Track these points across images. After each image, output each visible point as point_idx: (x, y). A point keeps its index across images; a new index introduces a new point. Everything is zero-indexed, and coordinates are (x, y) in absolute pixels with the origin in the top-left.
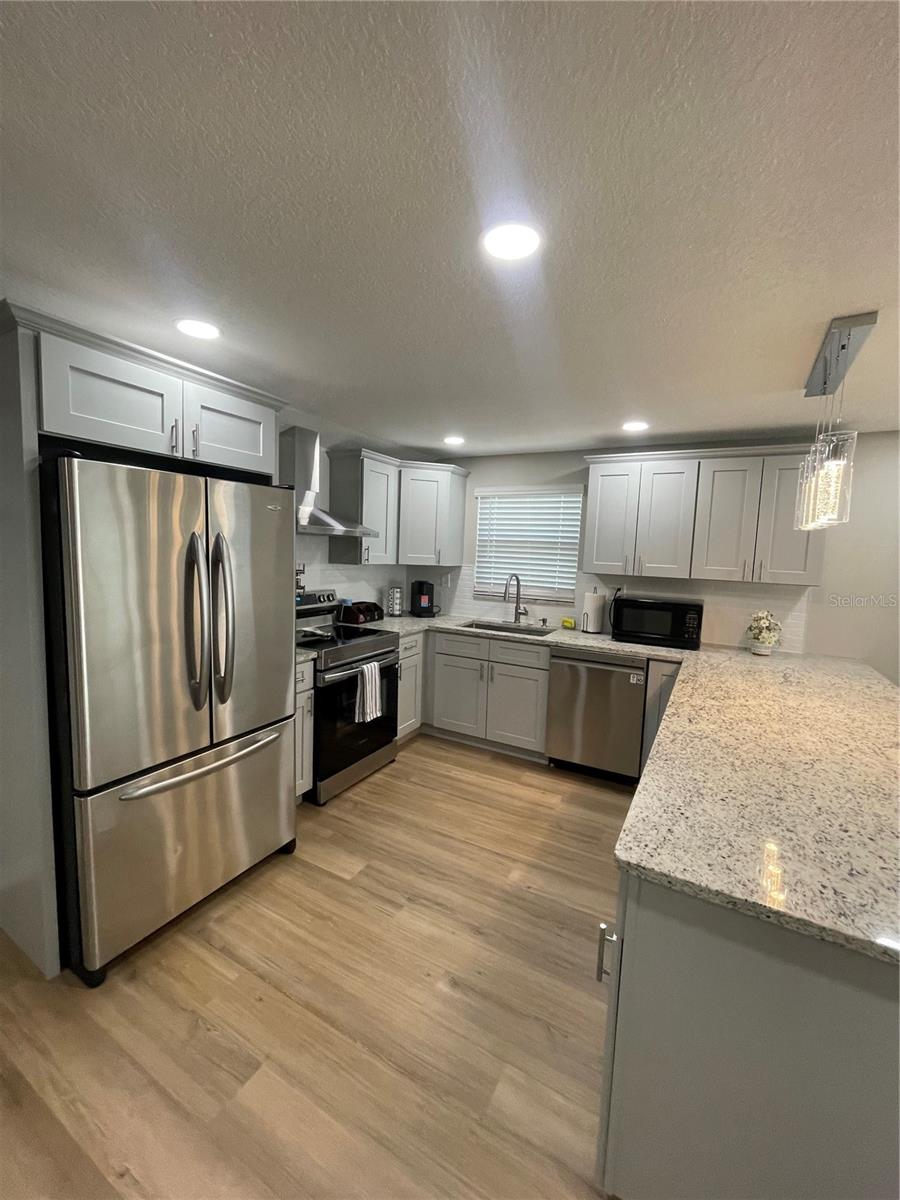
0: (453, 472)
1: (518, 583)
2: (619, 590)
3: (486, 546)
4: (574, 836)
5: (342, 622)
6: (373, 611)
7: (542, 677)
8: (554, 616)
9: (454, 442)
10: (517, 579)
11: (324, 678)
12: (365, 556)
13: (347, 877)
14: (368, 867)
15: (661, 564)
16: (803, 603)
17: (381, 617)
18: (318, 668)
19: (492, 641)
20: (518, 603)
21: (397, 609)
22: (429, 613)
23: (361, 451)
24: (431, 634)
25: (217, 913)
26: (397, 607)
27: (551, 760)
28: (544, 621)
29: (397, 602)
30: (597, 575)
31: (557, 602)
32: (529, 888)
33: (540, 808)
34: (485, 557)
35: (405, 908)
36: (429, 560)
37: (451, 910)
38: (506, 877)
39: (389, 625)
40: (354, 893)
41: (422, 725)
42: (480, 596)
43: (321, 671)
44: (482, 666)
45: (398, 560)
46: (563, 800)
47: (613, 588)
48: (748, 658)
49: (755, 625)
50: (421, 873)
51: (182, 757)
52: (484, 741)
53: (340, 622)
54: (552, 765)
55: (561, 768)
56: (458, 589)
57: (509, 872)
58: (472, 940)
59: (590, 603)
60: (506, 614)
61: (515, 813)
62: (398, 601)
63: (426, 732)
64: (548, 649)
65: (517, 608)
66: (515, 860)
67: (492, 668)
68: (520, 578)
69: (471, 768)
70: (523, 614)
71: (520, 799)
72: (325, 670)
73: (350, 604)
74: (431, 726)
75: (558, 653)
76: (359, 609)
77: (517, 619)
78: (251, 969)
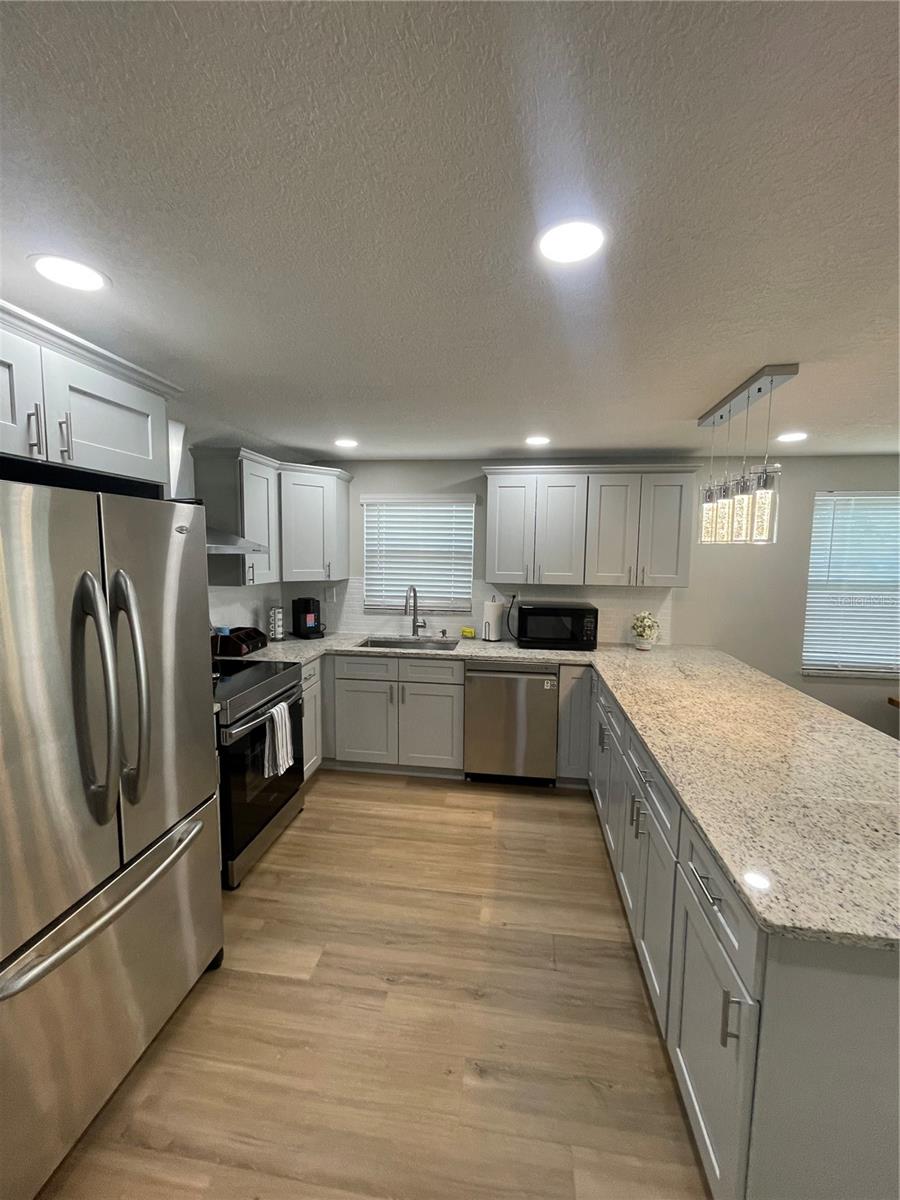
0: (339, 477)
1: (415, 595)
2: (514, 597)
3: (375, 557)
4: (518, 853)
5: (220, 655)
6: (254, 637)
7: (456, 692)
8: (453, 627)
9: (346, 445)
10: (414, 591)
11: (231, 734)
12: (249, 575)
13: (305, 976)
14: (325, 954)
15: (558, 572)
16: (668, 602)
17: (264, 645)
18: (221, 723)
19: (401, 660)
20: (415, 615)
21: (279, 632)
22: (317, 633)
23: (239, 450)
24: (328, 657)
25: (140, 1096)
26: (280, 630)
27: (467, 775)
28: (444, 632)
29: (279, 625)
30: (493, 584)
31: (454, 612)
32: (505, 924)
33: (478, 831)
34: (376, 568)
35: (390, 994)
36: (316, 574)
37: (441, 978)
38: (478, 919)
39: (278, 652)
40: (323, 994)
41: (324, 759)
42: (371, 610)
43: (227, 726)
44: (391, 688)
45: (281, 578)
46: (494, 816)
47: (509, 596)
48: (632, 654)
49: (639, 624)
50: (389, 943)
51: (90, 893)
52: (397, 767)
53: (218, 655)
54: (468, 779)
55: (478, 781)
56: (346, 603)
57: (479, 913)
58: (477, 1008)
59: (489, 611)
60: (401, 627)
61: (457, 842)
62: (280, 623)
63: (330, 768)
64: (462, 663)
65: (415, 621)
66: (479, 897)
67: (403, 688)
68: (417, 589)
69: (389, 799)
70: (422, 626)
71: (456, 825)
72: (232, 724)
73: (227, 633)
74: (334, 760)
75: (471, 665)
76: (238, 637)
77: (415, 632)
78: (224, 1161)
